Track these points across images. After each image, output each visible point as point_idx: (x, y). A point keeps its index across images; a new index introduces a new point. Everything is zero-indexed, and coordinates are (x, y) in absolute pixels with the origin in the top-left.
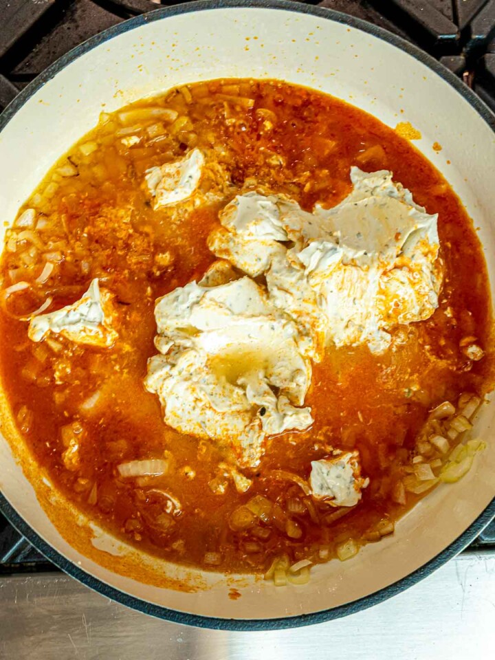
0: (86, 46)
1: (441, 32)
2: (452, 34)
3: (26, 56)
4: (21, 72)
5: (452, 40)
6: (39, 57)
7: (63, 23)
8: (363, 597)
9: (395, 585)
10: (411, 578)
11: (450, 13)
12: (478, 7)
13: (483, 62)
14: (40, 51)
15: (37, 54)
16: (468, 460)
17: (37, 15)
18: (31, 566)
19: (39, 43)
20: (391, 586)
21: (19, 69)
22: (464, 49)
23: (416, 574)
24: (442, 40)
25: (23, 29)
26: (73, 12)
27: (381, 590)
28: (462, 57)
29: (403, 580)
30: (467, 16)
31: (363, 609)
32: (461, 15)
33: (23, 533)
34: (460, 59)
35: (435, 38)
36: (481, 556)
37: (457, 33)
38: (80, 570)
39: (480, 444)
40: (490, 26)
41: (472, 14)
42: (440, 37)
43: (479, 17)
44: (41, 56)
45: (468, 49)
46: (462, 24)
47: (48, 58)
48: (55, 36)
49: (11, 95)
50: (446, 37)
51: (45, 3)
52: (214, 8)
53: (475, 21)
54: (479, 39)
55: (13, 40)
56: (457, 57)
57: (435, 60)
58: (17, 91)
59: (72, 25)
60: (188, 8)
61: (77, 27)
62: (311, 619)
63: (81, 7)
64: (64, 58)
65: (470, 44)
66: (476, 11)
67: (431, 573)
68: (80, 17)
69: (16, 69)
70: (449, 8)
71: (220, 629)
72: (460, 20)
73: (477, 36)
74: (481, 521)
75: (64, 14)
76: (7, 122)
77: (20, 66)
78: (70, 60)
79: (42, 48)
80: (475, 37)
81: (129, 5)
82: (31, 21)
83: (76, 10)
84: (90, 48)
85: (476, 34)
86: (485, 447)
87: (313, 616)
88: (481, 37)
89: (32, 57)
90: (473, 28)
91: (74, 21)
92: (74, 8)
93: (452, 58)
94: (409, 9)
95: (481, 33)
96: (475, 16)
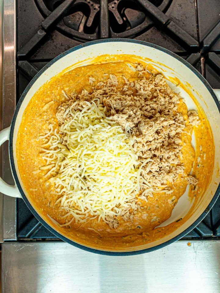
1: (192, 44)
3: (35, 53)
5: (197, 46)
7: (48, 41)
11: (196, 36)
13: (208, 56)
15: (39, 52)
17: (40, 39)
19: (40, 48)
21: (32, 58)
26: (52, 37)
30: (202, 37)
32: (200, 37)
34: (199, 55)
35: (189, 46)
37: (198, 44)
40: (211, 42)
42: (191, 46)
43: (207, 38)
46: (201, 40)
48: (45, 45)
50: (193, 46)
53: (205, 40)
55: (31, 48)
61: (53, 42)
63: (55, 34)
65: (203, 48)
68: (55, 38)
69: (31, 58)
70: (196, 34)
73: (206, 46)
75: (49, 38)
77: (32, 57)
79: (40, 50)
81: (73, 34)
82: (38, 41)
83: (53, 35)
89: (37, 53)
90: (204, 42)
91: (53, 40)
92: (52, 35)
93: (196, 54)
94: (180, 35)
95: (207, 44)
96: (205, 38)
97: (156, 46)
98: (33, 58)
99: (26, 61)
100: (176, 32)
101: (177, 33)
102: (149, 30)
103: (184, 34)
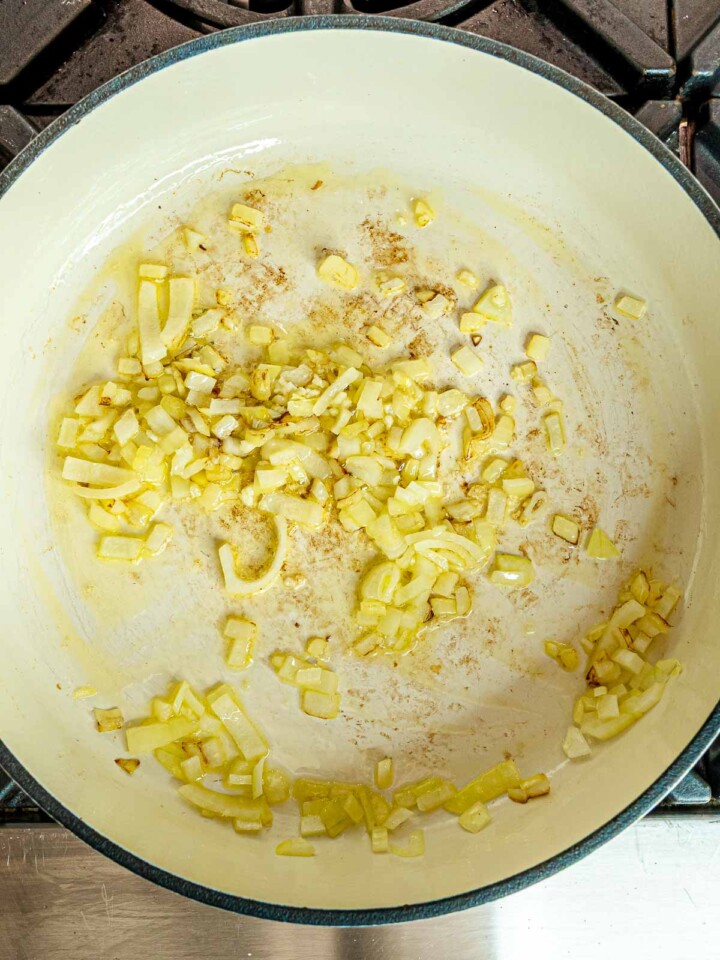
0: (126, 78)
1: (650, 64)
2: (664, 68)
3: (48, 79)
4: (40, 102)
5: (665, 76)
6: (66, 81)
7: (104, 33)
8: (491, 882)
9: (538, 867)
10: (561, 859)
11: (664, 35)
12: (705, 29)
13: (707, 112)
14: (69, 72)
15: (64, 77)
16: (656, 687)
17: (65, 22)
18: (33, 812)
19: (68, 60)
20: (532, 869)
21: (38, 97)
22: (681, 90)
23: (569, 854)
24: (649, 76)
25: (44, 42)
26: (119, 17)
27: (518, 875)
28: (677, 103)
29: (548, 861)
30: (688, 42)
31: (491, 901)
32: (679, 39)
33: (12, 775)
34: (673, 107)
35: (639, 74)
36: (672, 822)
37: (672, 67)
38: (93, 830)
39: (675, 666)
41: (697, 38)
42: (646, 71)
43: (704, 45)
44: (70, 79)
45: (687, 90)
46: (680, 53)
47: (81, 82)
48: (90, 50)
49: (23, 138)
50: (655, 71)
51: (77, 3)
52: (314, 28)
53: (698, 51)
54: (703, 77)
55: (30, 55)
56: (670, 103)
57: (630, 115)
58: (33, 131)
59: (117, 36)
60: (275, 27)
61: (123, 39)
62: (417, 912)
63: (131, 9)
64: (95, 94)
65: (689, 83)
66: (701, 33)
67: (590, 853)
68: (128, 23)
69: (33, 97)
70: (662, 28)
71: (288, 921)
72: (678, 47)
73: (700, 73)
74: (664, 783)
75: (105, 20)
76: (9, 184)
77: (39, 92)
78: (104, 97)
79: (72, 68)
80: (697, 73)
81: (200, 9)
82: (56, 30)
83: (123, 13)
84: (131, 81)
85: (699, 70)
86: (680, 672)
87: (420, 908)
88: (706, 73)
89: (57, 81)
90: (696, 59)
91: (120, 29)
92: (120, 11)
93: (663, 104)
94: (604, 28)
95: (706, 68)
96: (698, 43)
97: (514, 53)
98: (38, 99)
99: (11, 108)
100: (592, 15)
101: (594, 21)
102: (488, 9)
103: (622, 23)
